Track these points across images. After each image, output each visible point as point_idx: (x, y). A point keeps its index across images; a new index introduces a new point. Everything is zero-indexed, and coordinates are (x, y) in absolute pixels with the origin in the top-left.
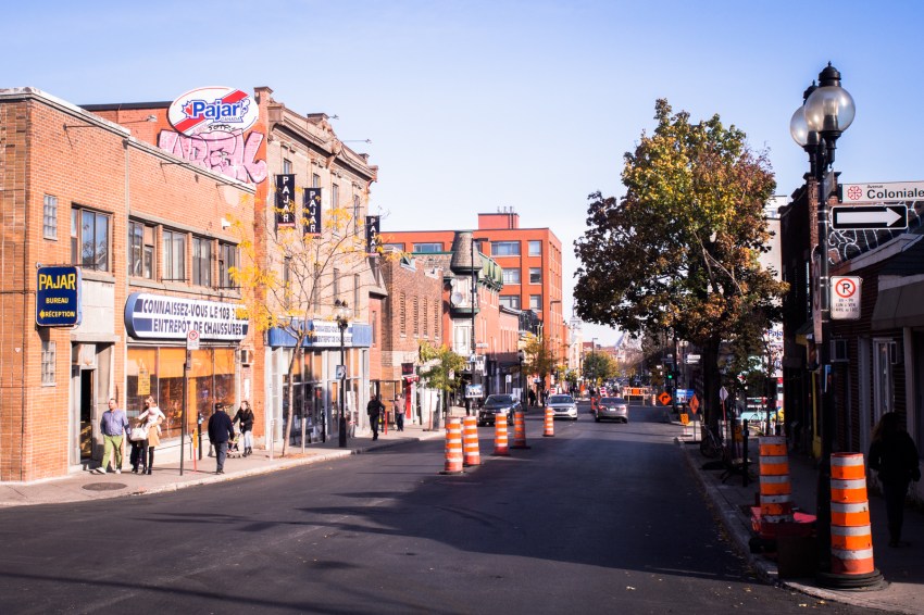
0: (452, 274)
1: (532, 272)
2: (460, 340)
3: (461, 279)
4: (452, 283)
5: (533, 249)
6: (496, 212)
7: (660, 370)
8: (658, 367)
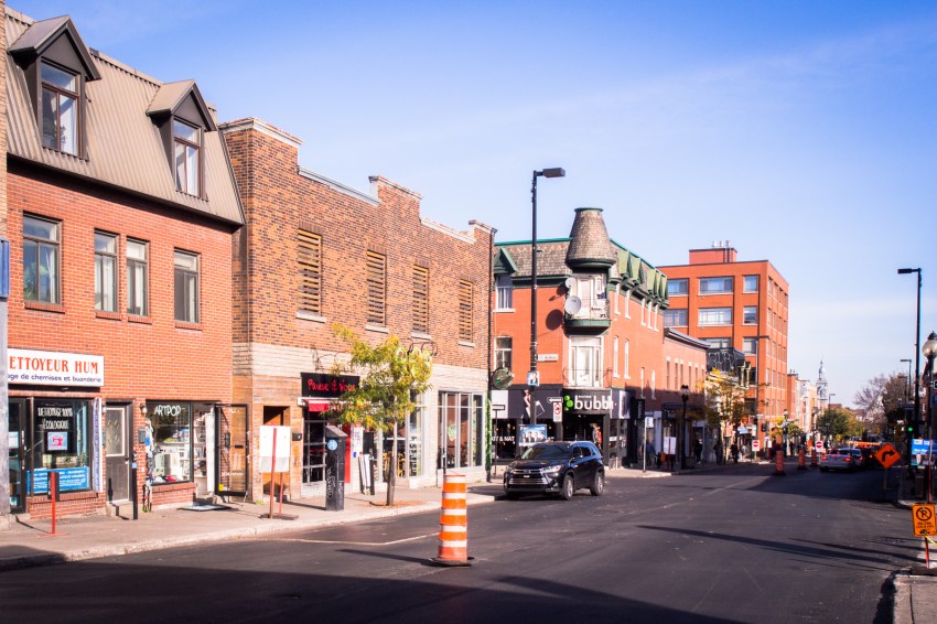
0: (568, 271)
1: (746, 311)
2: (581, 364)
3: (583, 280)
4: (567, 284)
5: (747, 286)
6: (710, 247)
7: (901, 426)
8: (900, 422)
